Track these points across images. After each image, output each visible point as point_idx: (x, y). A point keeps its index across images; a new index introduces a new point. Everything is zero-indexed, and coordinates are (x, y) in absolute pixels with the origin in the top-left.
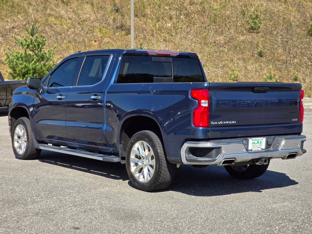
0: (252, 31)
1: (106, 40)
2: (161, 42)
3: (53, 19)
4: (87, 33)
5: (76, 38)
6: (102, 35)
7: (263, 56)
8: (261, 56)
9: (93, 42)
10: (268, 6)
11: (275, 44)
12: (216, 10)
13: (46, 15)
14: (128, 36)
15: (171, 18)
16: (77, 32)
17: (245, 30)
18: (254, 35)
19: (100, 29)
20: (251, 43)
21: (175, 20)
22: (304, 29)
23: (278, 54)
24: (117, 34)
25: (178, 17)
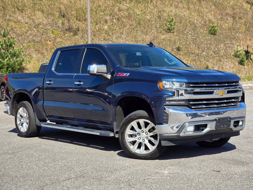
0: (169, 31)
1: (59, 40)
2: (102, 41)
3: (13, 24)
4: (42, 35)
5: (35, 39)
6: (54, 36)
7: (180, 50)
8: (179, 50)
9: (48, 41)
10: (176, 12)
11: (187, 41)
12: (139, 15)
13: (6, 20)
14: (75, 36)
15: (106, 22)
16: (34, 33)
17: (164, 30)
18: (171, 34)
19: (53, 31)
20: (170, 40)
21: (109, 23)
22: (205, 29)
23: (191, 48)
24: (66, 35)
25: (112, 21)
